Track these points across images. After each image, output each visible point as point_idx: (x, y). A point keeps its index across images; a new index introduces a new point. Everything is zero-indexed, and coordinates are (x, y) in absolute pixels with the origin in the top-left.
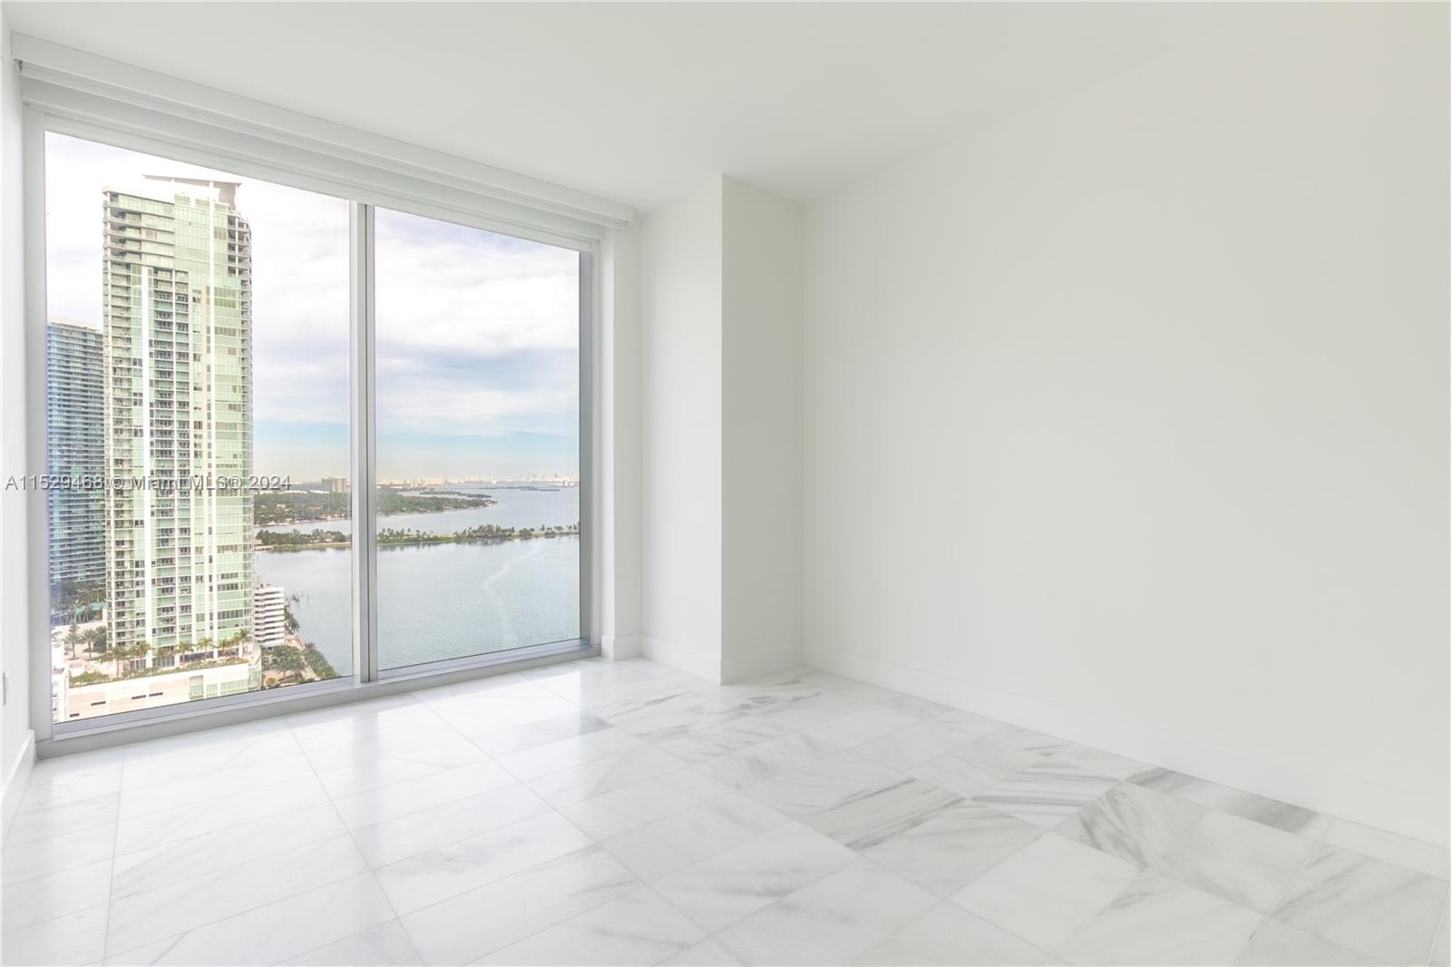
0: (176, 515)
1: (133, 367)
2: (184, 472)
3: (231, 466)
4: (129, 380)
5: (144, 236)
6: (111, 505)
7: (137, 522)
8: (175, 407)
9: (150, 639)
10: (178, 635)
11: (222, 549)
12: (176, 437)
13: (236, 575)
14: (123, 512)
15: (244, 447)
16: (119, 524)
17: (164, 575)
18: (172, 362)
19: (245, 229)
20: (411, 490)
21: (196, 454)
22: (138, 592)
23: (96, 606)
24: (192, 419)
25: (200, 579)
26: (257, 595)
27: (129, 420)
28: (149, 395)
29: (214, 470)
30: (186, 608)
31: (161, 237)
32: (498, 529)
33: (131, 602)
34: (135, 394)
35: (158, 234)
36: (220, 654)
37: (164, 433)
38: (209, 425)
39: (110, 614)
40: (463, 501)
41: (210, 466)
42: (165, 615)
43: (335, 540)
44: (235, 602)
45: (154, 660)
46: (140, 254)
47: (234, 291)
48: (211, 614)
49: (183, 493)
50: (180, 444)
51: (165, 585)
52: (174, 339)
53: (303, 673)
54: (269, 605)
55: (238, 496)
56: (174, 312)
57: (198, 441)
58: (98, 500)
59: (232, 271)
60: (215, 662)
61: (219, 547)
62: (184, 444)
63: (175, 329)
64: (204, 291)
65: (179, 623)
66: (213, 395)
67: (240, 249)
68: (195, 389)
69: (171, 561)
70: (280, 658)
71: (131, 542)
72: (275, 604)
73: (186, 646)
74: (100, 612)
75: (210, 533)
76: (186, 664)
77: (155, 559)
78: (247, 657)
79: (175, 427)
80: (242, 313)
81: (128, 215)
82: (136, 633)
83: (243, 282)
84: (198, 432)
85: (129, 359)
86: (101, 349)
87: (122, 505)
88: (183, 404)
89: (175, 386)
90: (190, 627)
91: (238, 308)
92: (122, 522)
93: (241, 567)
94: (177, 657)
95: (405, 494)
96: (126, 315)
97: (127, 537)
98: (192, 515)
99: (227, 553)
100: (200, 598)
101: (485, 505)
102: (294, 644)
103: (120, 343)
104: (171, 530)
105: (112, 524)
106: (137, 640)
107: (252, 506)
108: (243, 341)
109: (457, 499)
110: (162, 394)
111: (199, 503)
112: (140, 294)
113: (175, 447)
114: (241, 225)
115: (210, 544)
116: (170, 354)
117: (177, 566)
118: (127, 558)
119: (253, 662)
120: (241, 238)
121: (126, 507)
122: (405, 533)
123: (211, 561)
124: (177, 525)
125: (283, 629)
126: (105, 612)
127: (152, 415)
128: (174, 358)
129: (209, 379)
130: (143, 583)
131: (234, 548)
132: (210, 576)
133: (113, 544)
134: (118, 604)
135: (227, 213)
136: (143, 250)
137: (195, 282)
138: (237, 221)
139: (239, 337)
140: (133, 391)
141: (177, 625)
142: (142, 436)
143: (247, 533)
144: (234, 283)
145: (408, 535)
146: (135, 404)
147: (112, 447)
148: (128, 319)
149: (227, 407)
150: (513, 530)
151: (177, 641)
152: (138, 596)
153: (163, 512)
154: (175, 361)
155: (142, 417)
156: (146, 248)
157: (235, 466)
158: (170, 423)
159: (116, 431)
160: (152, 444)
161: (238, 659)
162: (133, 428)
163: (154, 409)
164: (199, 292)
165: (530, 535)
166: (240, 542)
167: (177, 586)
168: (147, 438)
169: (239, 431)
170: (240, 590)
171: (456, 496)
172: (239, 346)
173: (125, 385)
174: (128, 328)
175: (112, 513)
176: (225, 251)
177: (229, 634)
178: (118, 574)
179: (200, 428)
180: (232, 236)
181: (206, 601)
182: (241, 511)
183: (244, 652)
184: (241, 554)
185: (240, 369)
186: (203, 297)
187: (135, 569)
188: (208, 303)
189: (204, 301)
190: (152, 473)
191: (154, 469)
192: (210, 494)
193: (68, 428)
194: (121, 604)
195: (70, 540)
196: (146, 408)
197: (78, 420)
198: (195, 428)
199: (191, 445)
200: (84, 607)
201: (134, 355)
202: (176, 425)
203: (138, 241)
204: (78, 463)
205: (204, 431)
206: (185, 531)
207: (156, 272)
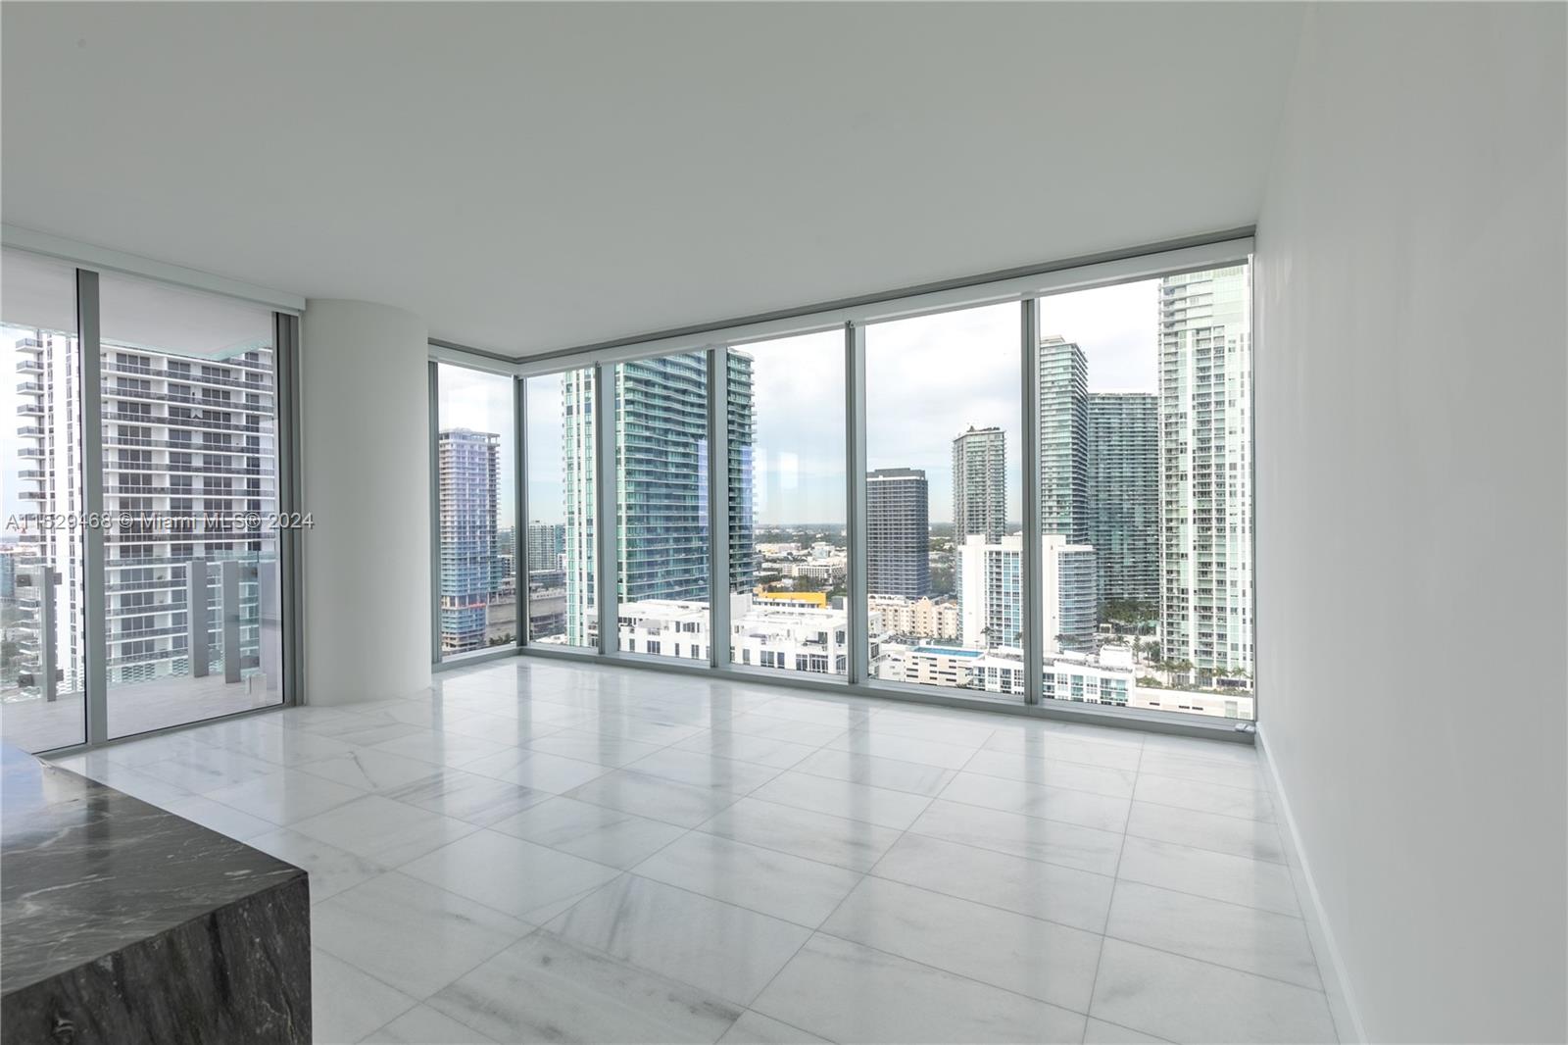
0: (1214, 550)
1: (1180, 421)
2: (1220, 511)
4: (1177, 432)
5: (1188, 304)
6: (1163, 540)
7: (1182, 554)
8: (1213, 452)
9: (1192, 658)
10: (1215, 659)
12: (1214, 479)
14: (1172, 545)
16: (1169, 556)
17: (1204, 604)
18: (1211, 411)
21: (1231, 494)
22: (1183, 615)
23: (1152, 623)
24: (1227, 461)
25: (1234, 610)
27: (1177, 467)
28: (1192, 443)
29: (1246, 507)
30: (1222, 636)
31: (1202, 301)
33: (1178, 623)
34: (1181, 444)
35: (1200, 298)
37: (1203, 476)
38: (1243, 466)
39: (1162, 631)
41: (1243, 504)
42: (1204, 640)
45: (1196, 678)
46: (1185, 321)
48: (1244, 646)
49: (1220, 530)
50: (1218, 485)
51: (1205, 612)
52: (1213, 390)
56: (1213, 365)
57: (1232, 481)
58: (1153, 535)
60: (1248, 692)
62: (1220, 485)
63: (1213, 381)
64: (1238, 341)
65: (1216, 649)
68: (1231, 433)
69: (1209, 591)
71: (1178, 572)
73: (1222, 672)
74: (1155, 628)
75: (1244, 568)
76: (1223, 688)
77: (1197, 588)
79: (1213, 470)
81: (1176, 290)
82: (1182, 651)
84: (1233, 473)
85: (1177, 414)
86: (1156, 409)
87: (1171, 540)
88: (1219, 448)
90: (1225, 654)
92: (1172, 554)
94: (1214, 680)
96: (1174, 377)
97: (1175, 568)
98: (1228, 551)
100: (1235, 628)
103: (1171, 402)
104: (1210, 564)
105: (1164, 555)
106: (1182, 657)
110: (1202, 441)
111: (1234, 539)
112: (1185, 356)
113: (1213, 488)
115: (1244, 578)
116: (1209, 404)
117: (1214, 597)
118: (1175, 585)
121: (1174, 542)
123: (1244, 594)
124: (1214, 559)
126: (1158, 629)
127: (1194, 461)
128: (1213, 407)
129: (1243, 423)
130: (1187, 608)
132: (1243, 609)
133: (1165, 573)
134: (1168, 624)
136: (1188, 317)
137: (1231, 333)
140: (1181, 441)
141: (1215, 650)
142: (1186, 479)
146: (1182, 452)
147: (1164, 491)
148: (1176, 379)
151: (1215, 665)
152: (1183, 619)
153: (1203, 547)
154: (1213, 410)
155: (1186, 463)
156: (1190, 314)
158: (1209, 466)
159: (1167, 477)
160: (1194, 486)
162: (1180, 473)
163: (1196, 455)
164: (1234, 342)
167: (1214, 614)
168: (1190, 481)
173: (1174, 437)
174: (1176, 388)
175: (1164, 546)
178: (1168, 598)
179: (1235, 469)
181: (1240, 632)
186: (1238, 346)
187: (1182, 596)
188: (1242, 350)
189: (1238, 349)
190: (1194, 512)
191: (1196, 508)
192: (1243, 532)
193: (1133, 477)
194: (1170, 624)
195: (1135, 567)
196: (1190, 454)
197: (1139, 470)
198: (1231, 469)
199: (1227, 485)
200: (1143, 623)
201: (1181, 410)
202: (1214, 468)
203: (1184, 310)
204: (1139, 504)
205: (1238, 472)
206: (1221, 564)
207: (1198, 333)
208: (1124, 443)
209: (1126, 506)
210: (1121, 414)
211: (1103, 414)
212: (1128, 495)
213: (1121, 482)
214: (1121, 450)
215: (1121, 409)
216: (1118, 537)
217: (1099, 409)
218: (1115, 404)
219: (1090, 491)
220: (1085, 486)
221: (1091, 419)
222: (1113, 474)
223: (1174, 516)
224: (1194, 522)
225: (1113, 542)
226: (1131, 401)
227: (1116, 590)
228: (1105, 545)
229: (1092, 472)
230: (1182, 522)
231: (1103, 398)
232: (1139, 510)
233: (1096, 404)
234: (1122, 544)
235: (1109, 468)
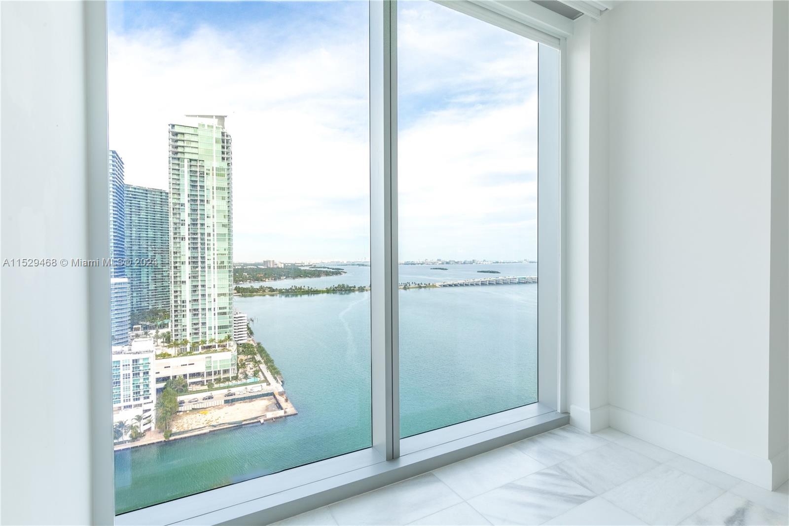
0: (200, 278)
1: (181, 207)
2: (203, 258)
3: (223, 254)
4: (179, 214)
5: (185, 145)
6: (172, 274)
7: (183, 281)
8: (199, 226)
9: (189, 338)
10: (200, 336)
11: (219, 295)
12: (199, 240)
13: (225, 308)
14: (177, 277)
15: (229, 245)
16: (175, 282)
17: (195, 307)
18: (197, 205)
19: (229, 138)
20: (305, 266)
21: (208, 249)
22: (183, 315)
23: (166, 321)
24: (206, 231)
25: (210, 309)
26: (235, 318)
27: (179, 233)
28: (188, 221)
29: (216, 256)
30: (204, 324)
31: (193, 145)
32: (348, 286)
33: (181, 320)
34: (182, 220)
35: (192, 143)
36: (219, 346)
37: (194, 239)
38: (214, 234)
39: (172, 325)
40: (330, 271)
41: (214, 254)
42: (195, 327)
43: (270, 291)
44: (225, 321)
45: (190, 348)
46: (184, 153)
47: (224, 169)
48: (215, 327)
49: (203, 268)
50: (201, 244)
51: (195, 312)
52: (198, 193)
53: (255, 356)
54: (240, 323)
55: (227, 269)
56: (198, 180)
57: (209, 242)
58: (167, 271)
59: (223, 159)
60: (216, 350)
61: (218, 294)
62: (203, 244)
63: (199, 188)
64: (211, 170)
65: (201, 330)
66: (215, 220)
67: (227, 148)
68: (208, 217)
69: (197, 300)
70: (245, 349)
71: (181, 291)
72: (242, 323)
73: (204, 342)
74: (168, 324)
75: (214, 287)
76: (204, 351)
77: (191, 299)
78: (230, 348)
79: (199, 236)
80: (228, 179)
81: (179, 135)
82: (183, 335)
83: (228, 164)
84: (209, 238)
85: (179, 204)
86: (168, 199)
87: (177, 273)
88: (202, 225)
89: (199, 216)
90: (206, 333)
91: (226, 177)
92: (177, 282)
93: (228, 304)
94: (200, 347)
95: (302, 268)
96: (178, 183)
97: (179, 289)
98: (206, 278)
99: (221, 297)
100: (210, 318)
101: (341, 274)
102: (251, 342)
103: (176, 196)
104: (197, 286)
105: (173, 282)
106: (183, 338)
107: (232, 274)
108: (228, 193)
109: (327, 271)
110: (193, 220)
111: (209, 272)
112: (184, 172)
113: (199, 245)
114: (227, 136)
115: (214, 292)
116: (197, 200)
117: (200, 303)
118: (179, 299)
119: (233, 351)
120: (227, 143)
121: (178, 275)
122: (303, 288)
123: (214, 301)
124: (200, 283)
125: (246, 335)
126: (170, 324)
127: (189, 231)
128: (199, 202)
129: (213, 212)
130: (186, 311)
131: (224, 295)
132: (214, 308)
133: (173, 292)
134: (175, 321)
135: (221, 130)
136: (185, 151)
137: (207, 165)
138: (225, 134)
139: (226, 191)
140: (181, 219)
141: (200, 331)
142: (185, 240)
143: (231, 288)
144: (224, 165)
145: (303, 289)
146: (182, 225)
147: (172, 246)
148: (179, 184)
149: (221, 226)
150: (355, 287)
151: (200, 339)
152: (183, 317)
153: (194, 277)
154: (199, 204)
155: (185, 231)
156: (187, 150)
157: (225, 254)
158: (197, 234)
159: (174, 238)
160: (189, 244)
161: (227, 349)
162: (181, 237)
163: (190, 227)
164: (209, 170)
165: (364, 289)
166: (228, 292)
167: (200, 312)
168: (187, 241)
169: (227, 237)
170: (227, 315)
171: (326, 269)
172: (226, 195)
173: (178, 216)
174: (179, 189)
175: (173, 277)
176: (220, 149)
177: (223, 337)
178: (175, 306)
179: (210, 236)
180: (223, 142)
181: (212, 320)
182: (228, 276)
183: (230, 346)
184: (227, 297)
185: (227, 207)
186: (211, 172)
187: (182, 304)
188: (213, 175)
189: (211, 174)
190: (189, 258)
191: (190, 256)
192: (214, 269)
193: (155, 237)
194: (176, 321)
195: (156, 290)
196: (187, 227)
197: (158, 233)
198: (208, 236)
199: (206, 244)
200: (161, 322)
201: (182, 202)
202: (199, 235)
203: (183, 147)
204: (159, 253)
205: (211, 238)
206: (203, 286)
207: (191, 161)
208: (149, 217)
209: (150, 254)
210: (147, 200)
211: (135, 198)
212: (152, 248)
213: (147, 240)
214: (147, 221)
215: (147, 197)
216: (145, 273)
217: (132, 195)
218: (143, 193)
219: (126, 245)
220: (124, 242)
221: (126, 200)
222: (141, 235)
223: (178, 260)
224: (189, 264)
225: (142, 275)
226: (153, 193)
227: (144, 304)
228: (137, 277)
229: (127, 233)
230: (183, 263)
231: (135, 188)
232: (158, 257)
233: (130, 191)
234: (148, 277)
235: (140, 231)
